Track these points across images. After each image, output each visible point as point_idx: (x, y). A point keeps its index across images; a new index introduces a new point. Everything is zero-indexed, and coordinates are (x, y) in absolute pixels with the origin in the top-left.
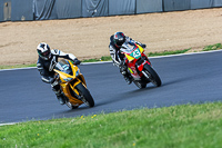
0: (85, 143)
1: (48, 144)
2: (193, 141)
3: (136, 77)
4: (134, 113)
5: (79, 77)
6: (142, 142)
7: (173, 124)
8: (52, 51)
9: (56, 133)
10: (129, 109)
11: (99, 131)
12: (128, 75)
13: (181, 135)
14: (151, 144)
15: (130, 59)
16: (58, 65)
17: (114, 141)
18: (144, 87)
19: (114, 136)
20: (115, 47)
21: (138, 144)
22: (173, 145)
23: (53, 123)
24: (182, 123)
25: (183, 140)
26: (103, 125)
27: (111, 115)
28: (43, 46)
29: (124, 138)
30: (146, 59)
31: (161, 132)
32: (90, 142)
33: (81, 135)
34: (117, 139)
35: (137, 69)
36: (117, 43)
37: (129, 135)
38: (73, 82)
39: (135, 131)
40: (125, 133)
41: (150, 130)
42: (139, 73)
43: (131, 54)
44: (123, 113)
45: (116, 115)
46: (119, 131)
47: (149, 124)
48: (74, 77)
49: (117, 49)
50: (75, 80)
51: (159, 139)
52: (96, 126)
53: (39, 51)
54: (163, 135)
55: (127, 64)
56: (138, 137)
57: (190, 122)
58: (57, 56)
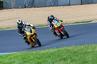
0: (47, 61)
1: (31, 62)
2: (94, 60)
3: (58, 34)
4: (69, 48)
5: (35, 34)
6: (73, 60)
7: (86, 53)
8: (23, 23)
9: (35, 57)
10: (67, 46)
11: (54, 56)
12: (55, 33)
13: (89, 58)
14: (76, 61)
15: (56, 27)
16: (26, 29)
17: (60, 60)
18: (62, 38)
19: (60, 58)
20: (50, 21)
21: (71, 61)
22: (86, 62)
23: (33, 52)
24: (90, 52)
25: (90, 59)
26: (56, 53)
27: (59, 49)
28: (19, 21)
29: (64, 59)
30: (63, 26)
31: (80, 56)
32: (50, 60)
33: (46, 58)
34: (62, 59)
35: (59, 31)
36: (51, 20)
37: (67, 58)
38: (32, 36)
39: (70, 55)
40: (65, 57)
41: (76, 55)
42: (60, 32)
43: (56, 24)
44: (64, 48)
45: (61, 49)
46: (63, 56)
47: (76, 53)
48: (32, 34)
49: (51, 22)
50: (33, 35)
51: (80, 59)
52: (52, 54)
53: (18, 23)
54: (82, 57)
55: (55, 29)
56: (71, 58)
57: (93, 52)
58: (26, 25)
